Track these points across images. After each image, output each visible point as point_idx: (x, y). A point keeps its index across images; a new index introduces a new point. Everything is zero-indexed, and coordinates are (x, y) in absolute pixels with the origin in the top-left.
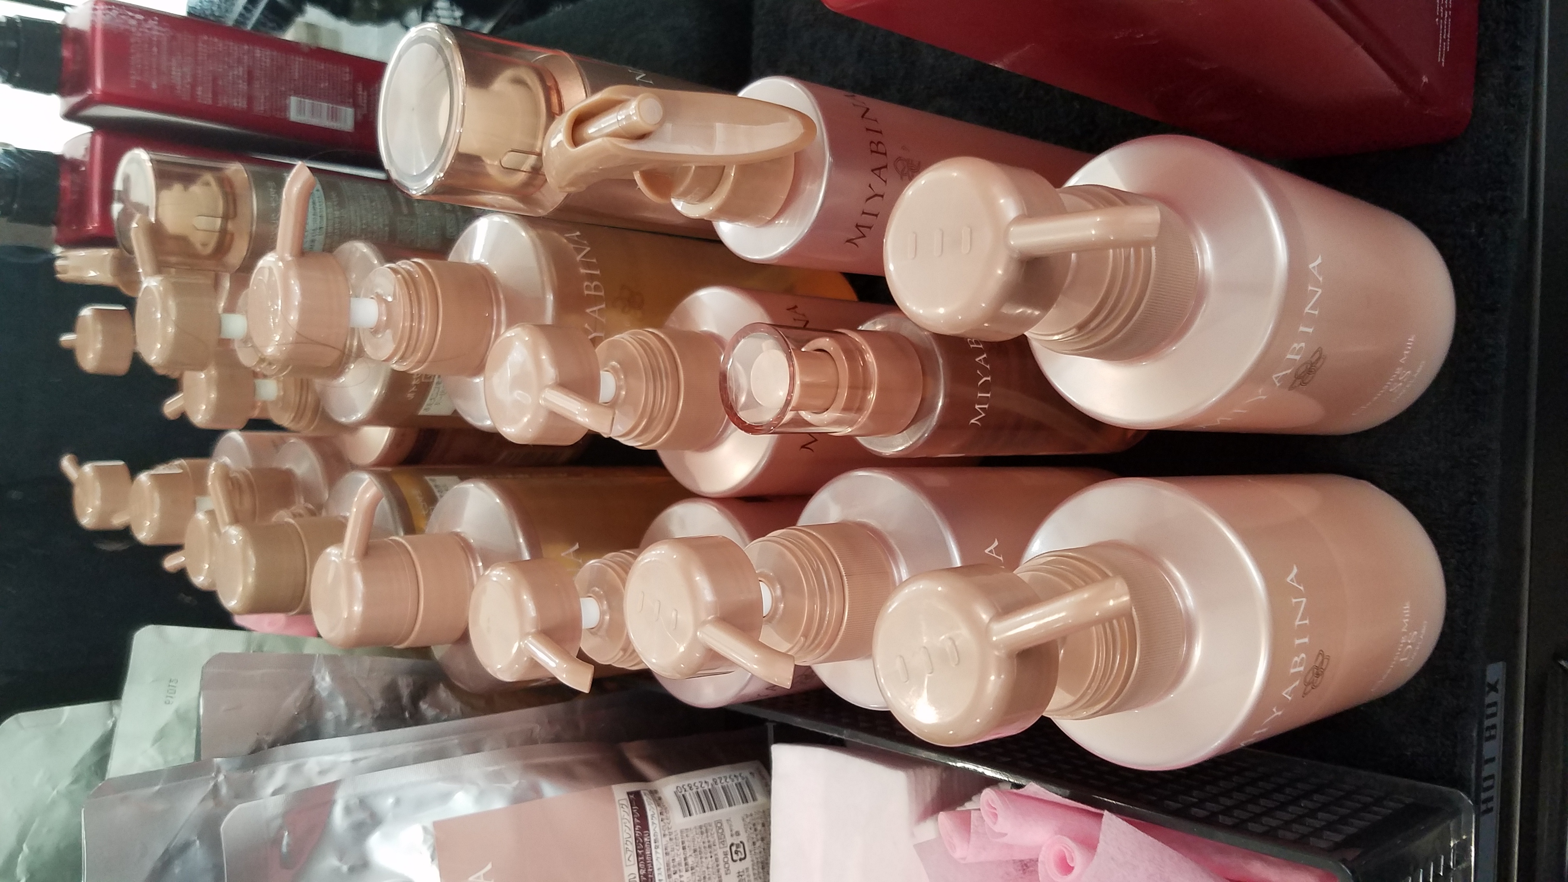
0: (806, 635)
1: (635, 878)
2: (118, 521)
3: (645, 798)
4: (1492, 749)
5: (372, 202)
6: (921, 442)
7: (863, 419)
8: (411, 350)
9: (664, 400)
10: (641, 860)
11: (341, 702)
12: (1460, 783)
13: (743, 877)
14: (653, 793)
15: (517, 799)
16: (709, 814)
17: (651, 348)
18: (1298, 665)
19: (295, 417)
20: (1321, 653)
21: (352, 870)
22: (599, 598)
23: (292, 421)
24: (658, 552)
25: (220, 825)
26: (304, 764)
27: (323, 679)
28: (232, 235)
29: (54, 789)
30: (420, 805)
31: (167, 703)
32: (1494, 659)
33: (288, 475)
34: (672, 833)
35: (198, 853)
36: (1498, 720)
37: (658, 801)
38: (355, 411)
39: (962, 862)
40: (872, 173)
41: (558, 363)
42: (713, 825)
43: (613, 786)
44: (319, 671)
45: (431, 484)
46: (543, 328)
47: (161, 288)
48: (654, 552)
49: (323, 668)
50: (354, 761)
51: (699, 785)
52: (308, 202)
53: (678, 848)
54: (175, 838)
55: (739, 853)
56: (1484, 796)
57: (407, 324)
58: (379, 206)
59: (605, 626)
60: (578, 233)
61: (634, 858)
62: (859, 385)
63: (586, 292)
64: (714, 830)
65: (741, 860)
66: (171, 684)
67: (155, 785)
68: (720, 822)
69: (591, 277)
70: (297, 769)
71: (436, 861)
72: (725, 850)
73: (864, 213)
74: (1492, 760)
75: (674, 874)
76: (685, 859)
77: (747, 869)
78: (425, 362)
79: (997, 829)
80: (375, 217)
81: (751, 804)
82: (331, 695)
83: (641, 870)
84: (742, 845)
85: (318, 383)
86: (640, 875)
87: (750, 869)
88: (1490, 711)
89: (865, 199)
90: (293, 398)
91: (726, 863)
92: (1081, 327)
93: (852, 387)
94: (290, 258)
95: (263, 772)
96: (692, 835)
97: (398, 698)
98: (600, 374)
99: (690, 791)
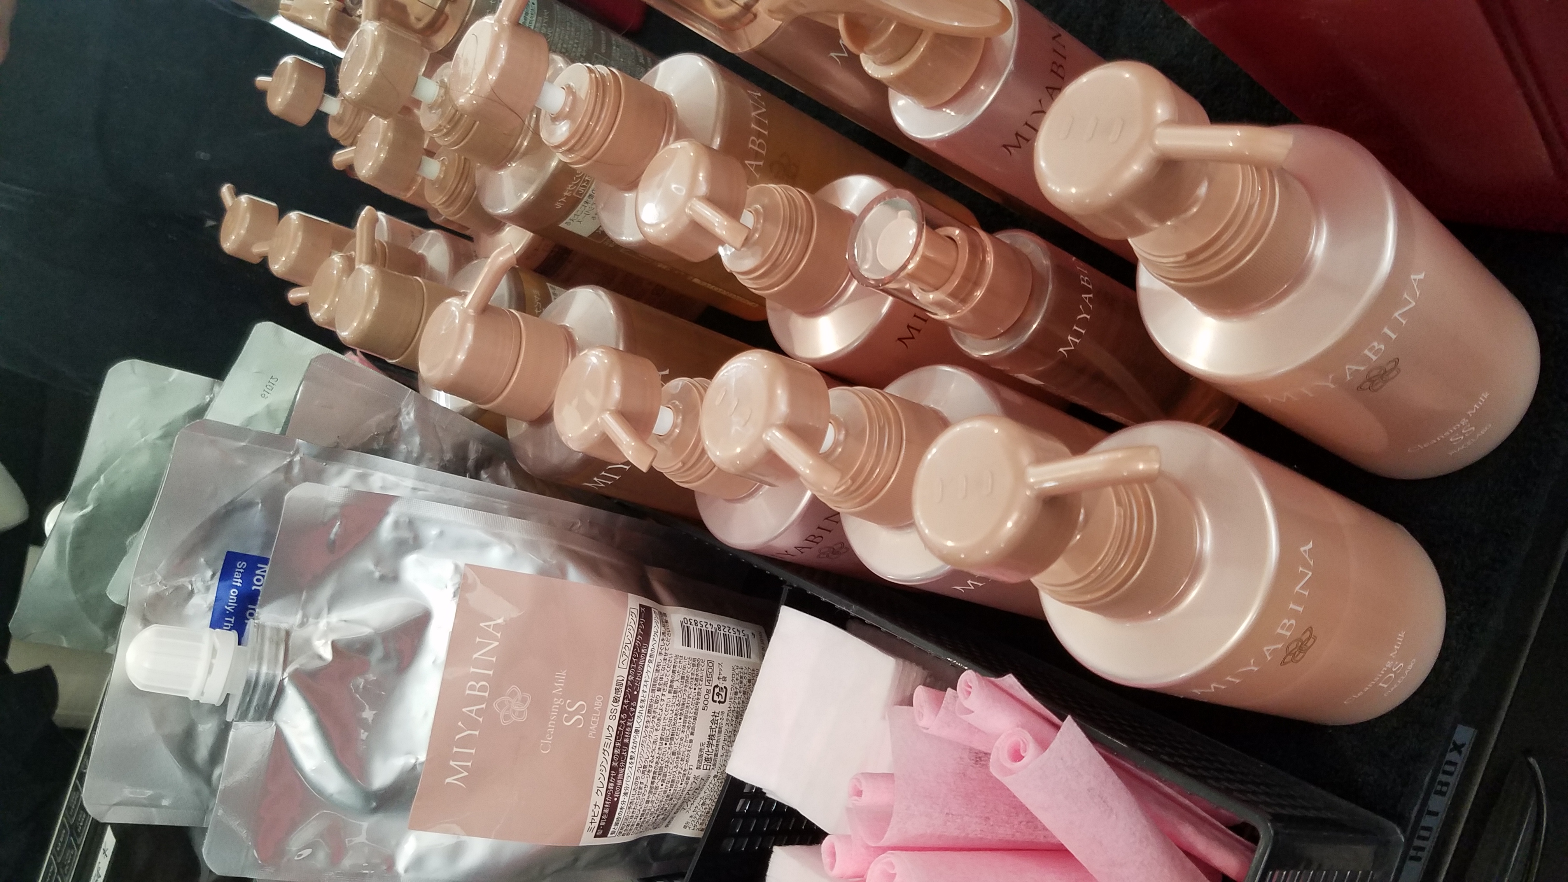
0: (854, 479)
1: (623, 680)
2: (258, 249)
3: (654, 615)
4: (1439, 804)
5: (576, 31)
6: (1008, 352)
7: (964, 310)
8: (582, 144)
9: (790, 256)
10: (633, 668)
11: (417, 440)
12: (1400, 820)
13: (717, 718)
14: (662, 615)
15: (543, 572)
16: (704, 651)
17: (794, 200)
18: (1286, 628)
19: (444, 202)
20: (1310, 629)
21: (382, 578)
22: (676, 411)
23: (442, 204)
24: (750, 358)
25: (285, 494)
26: (372, 475)
27: (408, 414)
28: (447, 18)
29: (143, 438)
30: (460, 544)
31: (263, 396)
32: (1466, 723)
33: (421, 259)
34: (668, 654)
35: (257, 514)
36: (1453, 780)
37: (665, 623)
38: (503, 205)
39: (925, 731)
40: (1046, 90)
41: (712, 180)
42: (706, 663)
43: (629, 594)
44: (407, 405)
45: (551, 291)
46: (709, 148)
47: (376, 33)
48: (744, 358)
49: (412, 404)
50: (414, 489)
51: (704, 624)
52: (523, 11)
53: (668, 669)
54: (242, 494)
55: (720, 696)
56: (1417, 843)
57: (586, 121)
58: (582, 38)
59: (672, 438)
60: (759, 94)
61: (627, 663)
62: (971, 280)
63: (750, 146)
64: (705, 667)
65: (720, 702)
66: (272, 381)
67: (243, 441)
68: (712, 662)
69: (759, 135)
70: (363, 477)
71: (456, 599)
72: (709, 688)
73: (1026, 124)
74: (1436, 814)
75: (658, 691)
76: (672, 681)
77: (723, 712)
78: (589, 159)
79: (967, 704)
80: (575, 45)
81: (744, 659)
82: (410, 430)
83: (630, 676)
84: (724, 690)
85: (480, 171)
86: (627, 680)
87: (726, 714)
88: (1448, 768)
89: (1033, 111)
90: (451, 183)
91: (706, 700)
92: (1190, 255)
93: (965, 278)
94: (506, 23)
95: (333, 468)
96: (684, 664)
97: (465, 458)
98: (743, 211)
99: (695, 627)
